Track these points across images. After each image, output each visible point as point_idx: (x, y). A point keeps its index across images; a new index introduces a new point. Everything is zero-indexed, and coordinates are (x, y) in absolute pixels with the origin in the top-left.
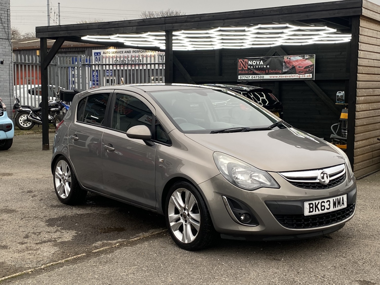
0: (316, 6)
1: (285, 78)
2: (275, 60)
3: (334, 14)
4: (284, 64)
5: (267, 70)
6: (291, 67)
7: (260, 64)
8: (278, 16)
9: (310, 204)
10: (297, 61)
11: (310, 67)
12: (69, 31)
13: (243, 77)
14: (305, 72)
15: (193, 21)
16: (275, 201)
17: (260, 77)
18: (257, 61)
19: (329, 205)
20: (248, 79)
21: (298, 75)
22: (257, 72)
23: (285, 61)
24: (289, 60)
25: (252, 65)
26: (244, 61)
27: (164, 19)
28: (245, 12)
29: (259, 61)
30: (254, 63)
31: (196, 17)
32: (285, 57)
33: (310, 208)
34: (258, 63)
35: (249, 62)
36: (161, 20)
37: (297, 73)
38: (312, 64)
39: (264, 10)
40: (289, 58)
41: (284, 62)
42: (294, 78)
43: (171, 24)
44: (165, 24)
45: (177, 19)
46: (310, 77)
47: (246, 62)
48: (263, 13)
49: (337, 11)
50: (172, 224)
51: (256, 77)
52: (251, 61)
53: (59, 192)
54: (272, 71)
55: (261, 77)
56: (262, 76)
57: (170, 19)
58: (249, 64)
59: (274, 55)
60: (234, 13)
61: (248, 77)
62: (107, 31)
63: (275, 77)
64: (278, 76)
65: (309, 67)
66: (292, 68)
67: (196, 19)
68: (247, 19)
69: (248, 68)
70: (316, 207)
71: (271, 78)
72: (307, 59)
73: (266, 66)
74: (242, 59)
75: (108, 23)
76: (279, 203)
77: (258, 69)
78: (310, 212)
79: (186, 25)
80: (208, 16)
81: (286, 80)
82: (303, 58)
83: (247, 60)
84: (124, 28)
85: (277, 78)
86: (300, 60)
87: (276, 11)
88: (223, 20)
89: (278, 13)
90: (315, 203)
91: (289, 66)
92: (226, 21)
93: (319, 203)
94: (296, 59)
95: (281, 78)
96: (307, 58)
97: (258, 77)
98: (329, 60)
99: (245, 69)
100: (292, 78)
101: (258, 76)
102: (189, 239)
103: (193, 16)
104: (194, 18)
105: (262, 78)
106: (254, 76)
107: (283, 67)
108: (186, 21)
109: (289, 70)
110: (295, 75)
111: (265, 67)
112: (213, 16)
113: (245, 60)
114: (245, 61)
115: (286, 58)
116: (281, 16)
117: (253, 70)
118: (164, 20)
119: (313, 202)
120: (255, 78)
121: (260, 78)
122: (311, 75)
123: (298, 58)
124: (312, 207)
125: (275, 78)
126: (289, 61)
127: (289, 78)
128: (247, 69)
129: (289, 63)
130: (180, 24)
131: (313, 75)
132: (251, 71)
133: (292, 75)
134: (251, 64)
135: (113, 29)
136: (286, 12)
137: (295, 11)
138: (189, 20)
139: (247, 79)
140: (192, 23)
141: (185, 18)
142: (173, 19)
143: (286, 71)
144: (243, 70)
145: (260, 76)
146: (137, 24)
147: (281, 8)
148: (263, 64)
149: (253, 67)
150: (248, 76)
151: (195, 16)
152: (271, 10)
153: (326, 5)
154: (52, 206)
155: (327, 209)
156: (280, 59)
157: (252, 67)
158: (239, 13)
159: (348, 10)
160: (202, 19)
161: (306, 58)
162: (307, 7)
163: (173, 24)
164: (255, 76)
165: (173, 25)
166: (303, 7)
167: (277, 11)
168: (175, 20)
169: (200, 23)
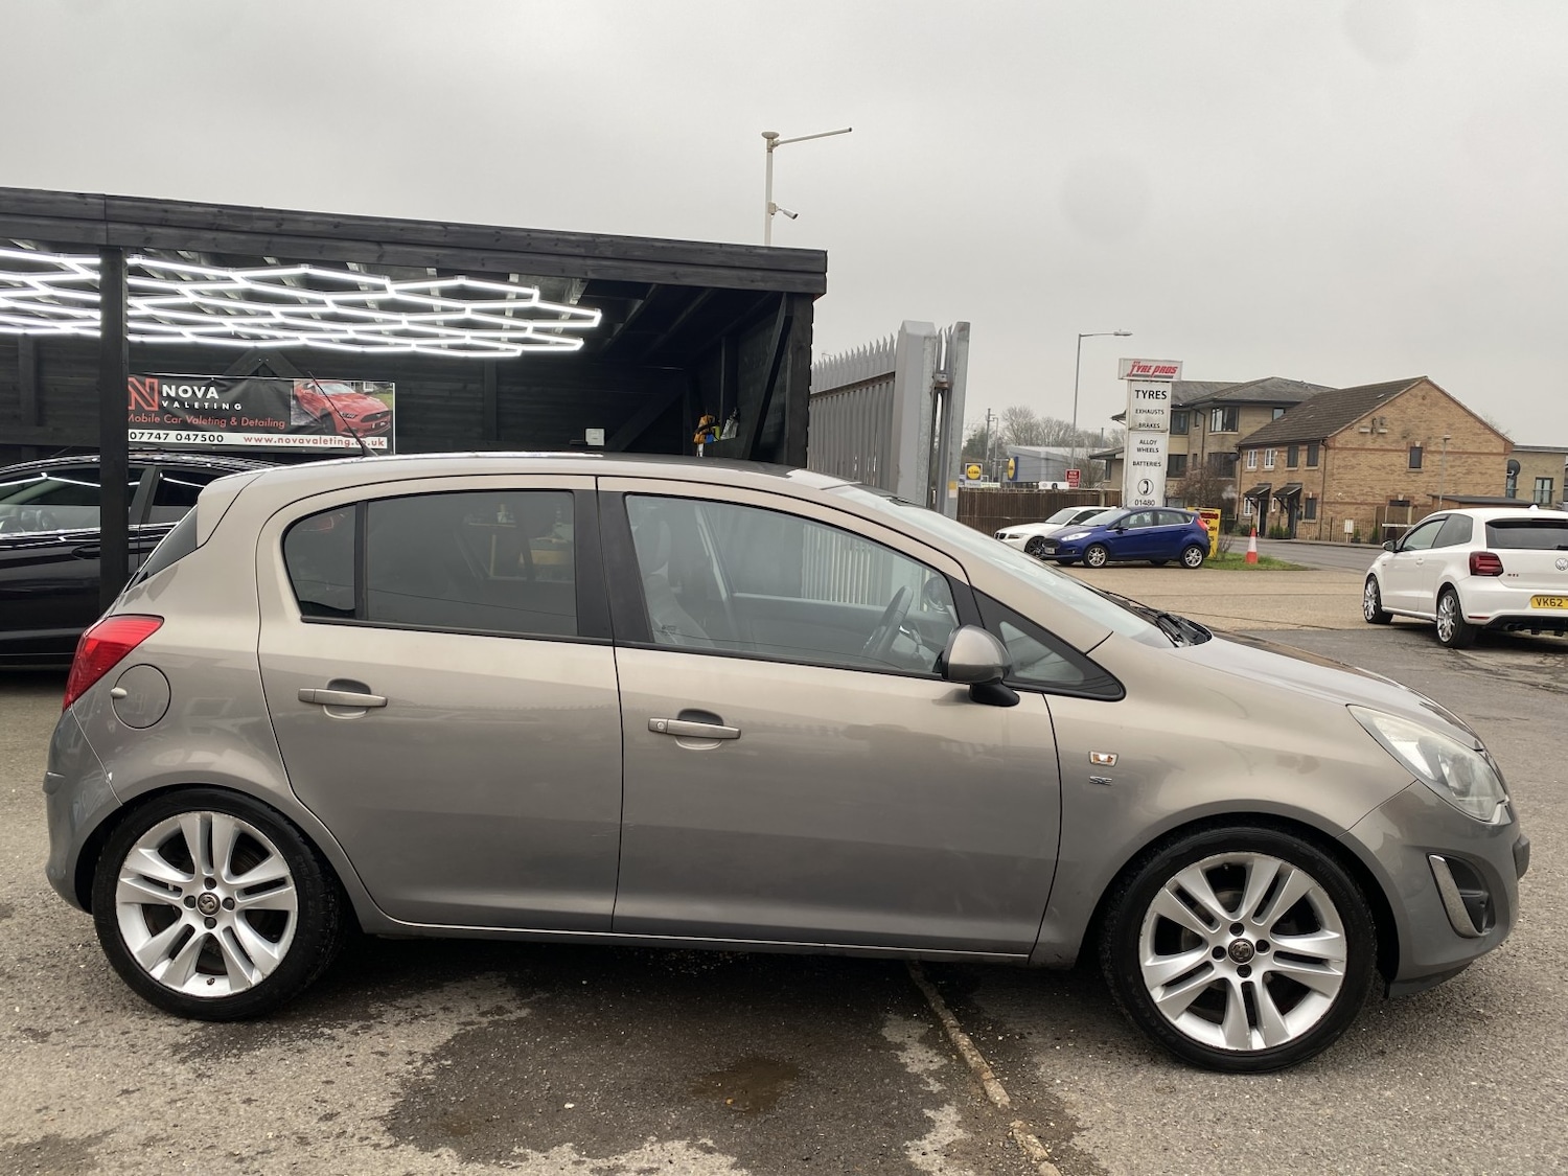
0: (701, 250)
1: (297, 444)
2: (263, 388)
4: (293, 402)
5: (233, 419)
6: (318, 414)
7: (208, 397)
8: (579, 261)
10: (338, 397)
11: (381, 417)
13: (152, 434)
14: (366, 431)
15: (245, 229)
17: (207, 438)
18: (196, 388)
20: (162, 441)
21: (344, 439)
22: (196, 421)
23: (299, 394)
24: (310, 391)
25: (177, 399)
26: (144, 384)
27: (103, 201)
28: (463, 229)
29: (203, 389)
30: (185, 391)
31: (260, 218)
32: (295, 384)
34: (200, 395)
35: (165, 388)
36: (87, 204)
37: (338, 431)
38: (387, 409)
39: (533, 235)
40: (309, 386)
41: (295, 397)
42: (329, 445)
43: (131, 227)
44: (106, 220)
45: (166, 211)
46: (381, 447)
47: (152, 388)
48: (529, 244)
49: (759, 273)
50: (1159, 996)
51: (192, 437)
52: (173, 387)
54: (251, 423)
55: (212, 438)
56: (216, 434)
57: (139, 208)
58: (165, 395)
59: (256, 373)
60: (422, 226)
61: (163, 436)
63: (263, 440)
64: (276, 437)
65: (377, 419)
66: (322, 417)
67: (259, 225)
68: (470, 254)
69: (160, 406)
71: (248, 443)
72: (368, 394)
73: (232, 406)
74: (138, 377)
77: (201, 413)
79: (214, 239)
80: (314, 222)
81: (289, 450)
82: (358, 391)
83: (156, 381)
85: (272, 444)
86: (348, 396)
87: (578, 244)
88: (379, 243)
89: (581, 251)
91: (311, 409)
92: (388, 248)
94: (336, 390)
95: (285, 444)
96: (372, 390)
97: (200, 437)
98: (430, 401)
99: (146, 408)
100: (323, 445)
101: (200, 433)
103: (247, 213)
104: (249, 218)
105: (216, 442)
106: (184, 433)
107: (292, 413)
108: (214, 224)
109: (312, 422)
110: (333, 437)
111: (227, 407)
112: (337, 226)
113: (148, 381)
114: (147, 384)
115: (300, 385)
116: (590, 262)
117: (181, 414)
118: (103, 207)
120: (191, 442)
121: (208, 442)
122: (384, 440)
123: (341, 388)
125: (264, 443)
126: (309, 396)
127: (311, 444)
128: (157, 409)
129: (309, 402)
130: (185, 232)
131: (390, 441)
132: (174, 416)
133: (324, 437)
134: (173, 394)
136: (609, 254)
137: (636, 253)
138: (225, 222)
139: (157, 440)
140: (242, 237)
141: (206, 213)
142: (146, 209)
143: (302, 423)
144: (140, 410)
145: (208, 434)
147: (590, 239)
148: (217, 397)
149: (182, 403)
150: (161, 432)
151: (254, 214)
152: (558, 239)
153: (731, 253)
156: (282, 387)
157: (176, 404)
158: (440, 231)
159: (789, 276)
160: (286, 227)
161: (366, 390)
162: (673, 247)
163: (150, 230)
164: (191, 433)
165: (145, 231)
166: (663, 247)
167: (578, 246)
168: (161, 215)
169: (276, 239)
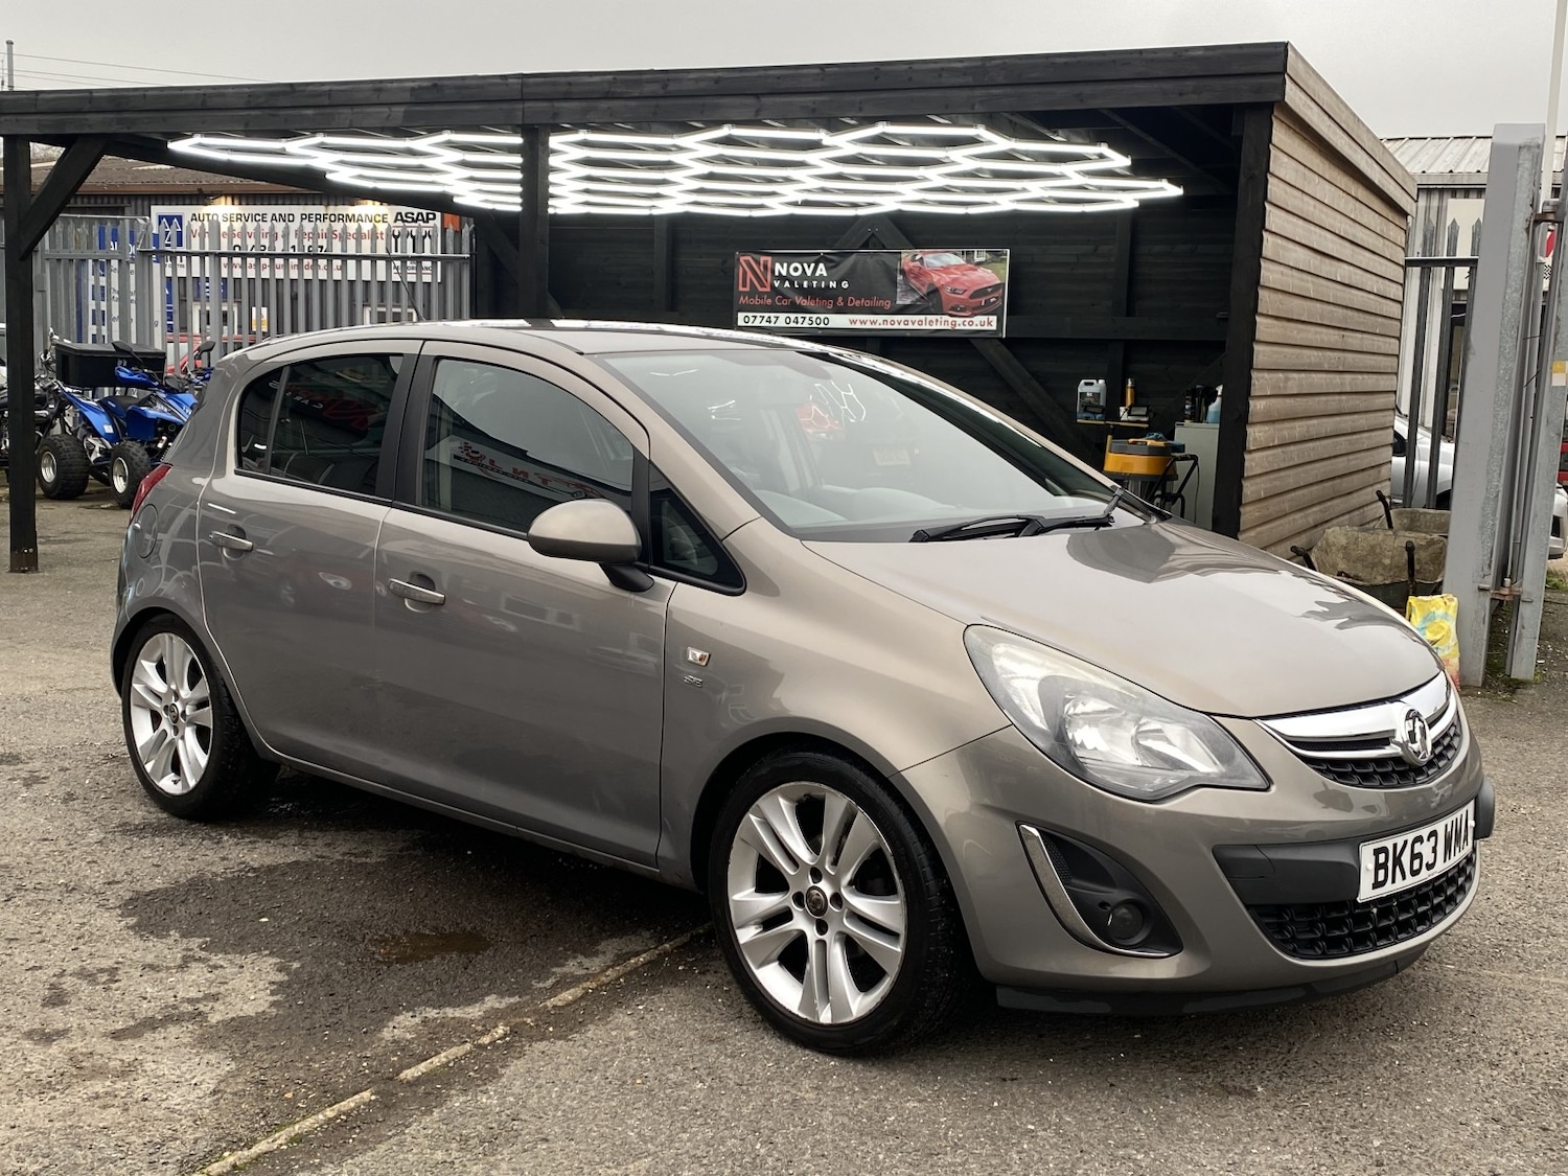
0: (1114, 61)
1: (902, 327)
2: (869, 260)
3: (1181, 94)
4: (900, 278)
5: (840, 299)
6: (925, 290)
7: (817, 274)
8: (966, 93)
9: (1377, 852)
10: (946, 269)
11: (992, 292)
12: (126, 115)
13: (755, 317)
14: (974, 309)
15: (637, 95)
16: (1256, 847)
17: (814, 320)
18: (805, 265)
19: (1434, 850)
20: (772, 324)
21: (950, 319)
22: (804, 303)
23: (906, 268)
24: (918, 264)
25: (788, 278)
26: (758, 263)
27: (520, 81)
28: (842, 70)
29: (813, 265)
30: (794, 269)
31: (649, 82)
32: (903, 256)
33: (1378, 866)
34: (809, 273)
35: (778, 266)
36: (507, 85)
37: (945, 311)
38: (999, 282)
39: (915, 67)
40: (917, 258)
41: (903, 272)
42: (934, 327)
43: (545, 104)
44: (522, 100)
45: (570, 84)
46: (990, 328)
47: (766, 267)
48: (910, 79)
49: (1190, 83)
50: (746, 935)
51: (800, 320)
52: (785, 265)
53: (149, 767)
54: (857, 303)
55: (818, 321)
56: (822, 316)
57: (544, 83)
58: (777, 274)
59: (865, 246)
60: (800, 71)
61: (773, 320)
62: (286, 120)
63: (868, 323)
64: (880, 318)
65: (987, 294)
66: (929, 294)
67: (648, 89)
68: (848, 98)
69: (772, 286)
70: (1397, 861)
71: (853, 326)
72: (979, 264)
73: (839, 283)
74: (755, 256)
75: (289, 89)
76: (1269, 856)
77: (809, 293)
78: (1377, 885)
79: (609, 108)
80: (697, 80)
81: (908, 334)
82: (968, 262)
83: (769, 259)
84: (356, 110)
85: (877, 326)
86: (958, 267)
87: (963, 72)
88: (757, 96)
89: (969, 80)
90: (1395, 846)
91: (918, 284)
92: (765, 100)
93: (1406, 842)
94: (942, 263)
95: (890, 327)
96: (983, 259)
97: (807, 319)
98: (1053, 270)
99: (761, 289)
100: (928, 327)
101: (808, 316)
102: (841, 1007)
103: (638, 77)
104: (638, 83)
105: (822, 325)
106: (793, 316)
107: (899, 290)
108: (608, 93)
109: (917, 300)
110: (938, 317)
111: (835, 286)
112: (717, 81)
113: (763, 259)
114: (762, 262)
115: (907, 258)
116: (978, 92)
117: (790, 294)
118: (520, 87)
119: (1388, 843)
120: (799, 325)
121: (814, 325)
122: (994, 319)
123: (951, 258)
124: (1384, 866)
125: (868, 326)
126: (917, 270)
127: (916, 327)
128: (768, 289)
129: (916, 277)
130: (584, 104)
131: (999, 321)
132: (785, 297)
133: (929, 317)
134: (784, 273)
135: (310, 112)
136: (1000, 80)
137: (1033, 75)
138: (619, 90)
139: (768, 324)
140: (633, 103)
141: (602, 82)
142: (554, 84)
143: (908, 302)
144: (753, 292)
145: (814, 316)
146: (407, 97)
147: (979, 63)
148: (825, 274)
149: (792, 283)
150: (772, 315)
151: (644, 77)
152: (943, 69)
153: (1152, 60)
154: (126, 829)
155: (1430, 867)
156: (887, 259)
157: (787, 284)
158: (818, 75)
159: (1232, 82)
160: (672, 87)
161: (977, 260)
162: (1079, 62)
163: (557, 104)
164: (799, 315)
165: (553, 107)
166: (1066, 63)
167: (965, 74)
168: (565, 88)
169: (662, 102)
